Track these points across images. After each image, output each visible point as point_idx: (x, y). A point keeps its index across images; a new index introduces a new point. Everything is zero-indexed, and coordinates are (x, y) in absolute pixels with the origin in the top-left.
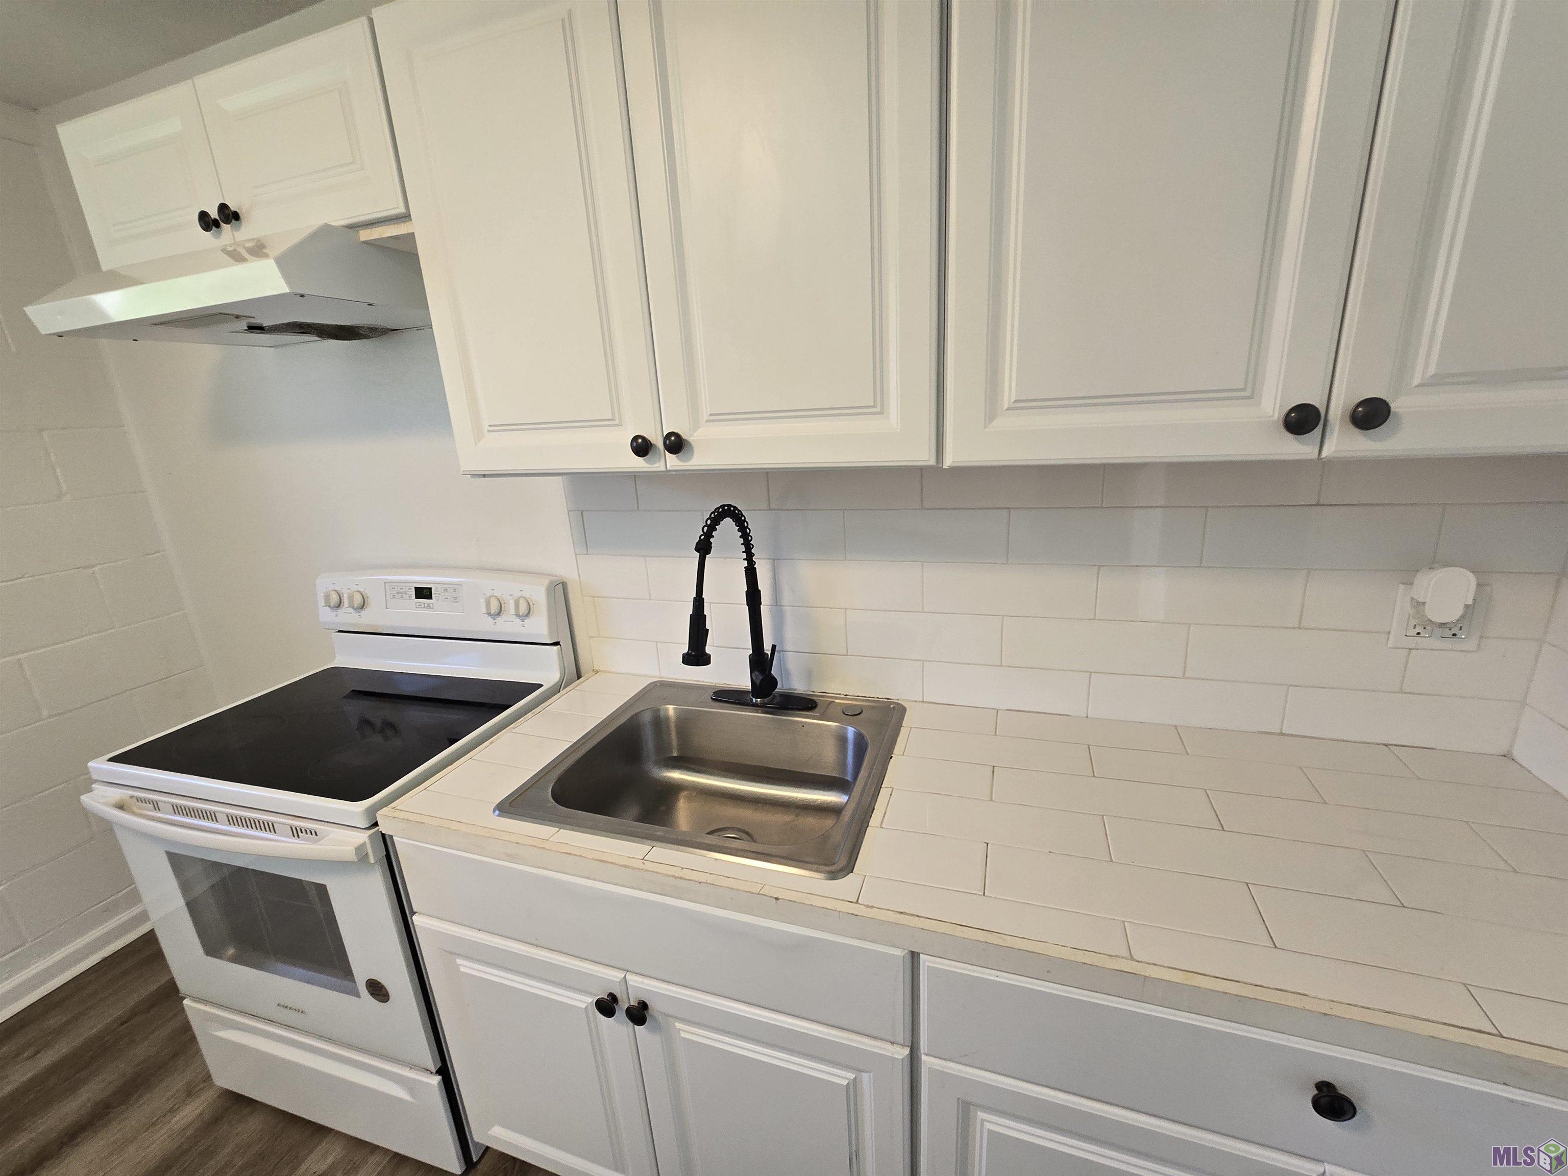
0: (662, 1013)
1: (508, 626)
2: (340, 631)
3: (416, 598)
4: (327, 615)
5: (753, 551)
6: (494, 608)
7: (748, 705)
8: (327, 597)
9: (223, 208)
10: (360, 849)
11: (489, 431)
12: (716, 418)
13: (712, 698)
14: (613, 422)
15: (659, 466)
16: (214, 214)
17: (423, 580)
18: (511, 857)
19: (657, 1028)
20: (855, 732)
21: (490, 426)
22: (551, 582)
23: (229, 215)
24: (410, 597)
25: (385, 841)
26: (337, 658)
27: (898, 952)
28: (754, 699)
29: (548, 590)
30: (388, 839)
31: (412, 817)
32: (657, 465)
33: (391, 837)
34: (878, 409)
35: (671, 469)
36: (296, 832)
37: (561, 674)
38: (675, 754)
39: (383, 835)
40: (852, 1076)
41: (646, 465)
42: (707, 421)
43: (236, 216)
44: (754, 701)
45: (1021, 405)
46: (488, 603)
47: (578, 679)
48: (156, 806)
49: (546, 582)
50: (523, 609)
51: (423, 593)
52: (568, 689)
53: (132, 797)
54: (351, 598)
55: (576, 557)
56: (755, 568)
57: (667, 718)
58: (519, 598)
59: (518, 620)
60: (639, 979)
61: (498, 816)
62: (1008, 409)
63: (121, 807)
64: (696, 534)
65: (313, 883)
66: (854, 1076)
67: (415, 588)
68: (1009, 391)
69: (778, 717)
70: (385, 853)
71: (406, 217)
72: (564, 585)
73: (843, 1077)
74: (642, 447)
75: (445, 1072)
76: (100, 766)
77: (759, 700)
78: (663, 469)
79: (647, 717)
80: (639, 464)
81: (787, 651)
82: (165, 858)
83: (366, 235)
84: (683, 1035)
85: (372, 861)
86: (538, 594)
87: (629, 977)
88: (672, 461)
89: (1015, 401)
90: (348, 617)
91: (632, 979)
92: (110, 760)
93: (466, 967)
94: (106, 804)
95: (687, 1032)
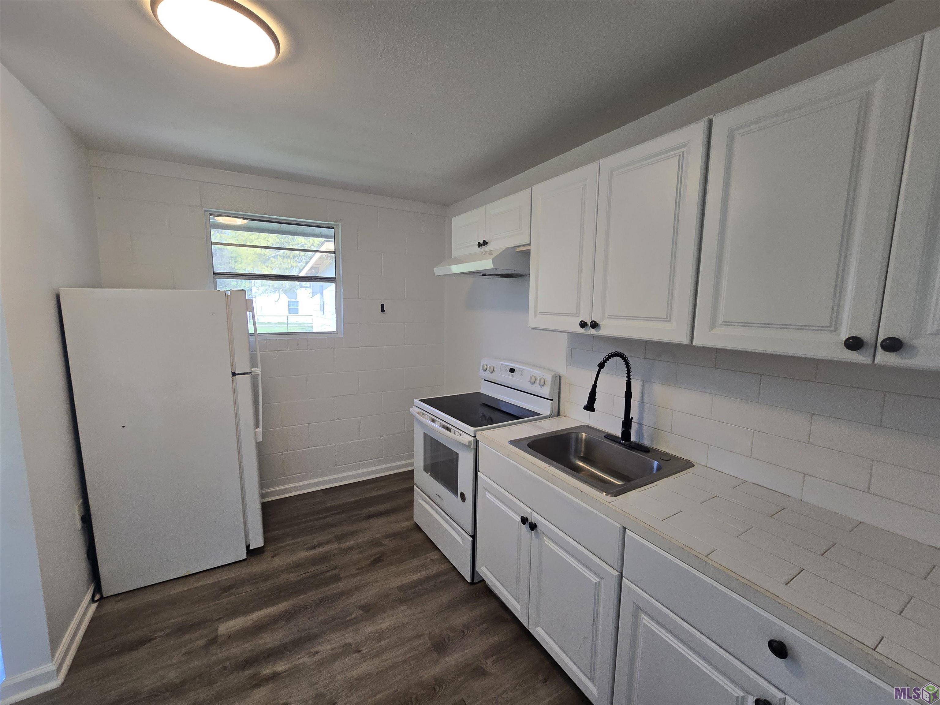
0: (540, 530)
1: (535, 389)
2: (484, 380)
3: (510, 372)
4: (482, 373)
5: (631, 374)
6: (533, 380)
7: (618, 442)
8: (483, 366)
9: (484, 241)
10: (470, 442)
11: (539, 314)
12: (611, 317)
13: (604, 436)
14: (576, 315)
15: (589, 332)
16: (482, 243)
17: (513, 366)
18: (508, 456)
19: (537, 536)
20: (658, 464)
21: (540, 312)
22: (555, 375)
23: (485, 243)
24: (508, 371)
25: (477, 442)
26: (481, 390)
27: (618, 525)
28: (621, 441)
29: (553, 377)
30: (478, 441)
31: (485, 436)
32: (588, 332)
33: (479, 441)
34: (668, 320)
35: (593, 334)
36: (456, 433)
37: (551, 413)
38: (582, 455)
39: (477, 440)
40: (598, 580)
41: (584, 331)
42: (607, 318)
43: (487, 243)
44: (621, 442)
45: (726, 323)
46: (531, 378)
47: (558, 416)
48: (425, 416)
49: (553, 374)
50: (542, 383)
51: (512, 370)
52: (551, 418)
53: (421, 412)
54: (490, 368)
55: (566, 367)
56: (631, 382)
57: (582, 439)
58: (541, 378)
59: (539, 387)
60: (536, 514)
61: (510, 444)
62: (720, 325)
63: (418, 413)
64: (600, 360)
65: (456, 452)
66: (599, 580)
67: (510, 368)
68: (721, 318)
69: (632, 452)
70: (476, 447)
71: (529, 244)
72: (560, 377)
73: (595, 579)
74: (583, 325)
75: (474, 537)
76: (417, 402)
77: (623, 442)
78: (590, 333)
79: (574, 436)
80: (582, 331)
81: (643, 425)
82: (423, 433)
83: (519, 249)
84: (546, 542)
85: (472, 448)
86: (549, 377)
87: (533, 512)
88: (593, 331)
89: (723, 322)
90: (488, 375)
91: (534, 514)
92: (419, 400)
93: (489, 496)
94: (415, 412)
95: (547, 542)
